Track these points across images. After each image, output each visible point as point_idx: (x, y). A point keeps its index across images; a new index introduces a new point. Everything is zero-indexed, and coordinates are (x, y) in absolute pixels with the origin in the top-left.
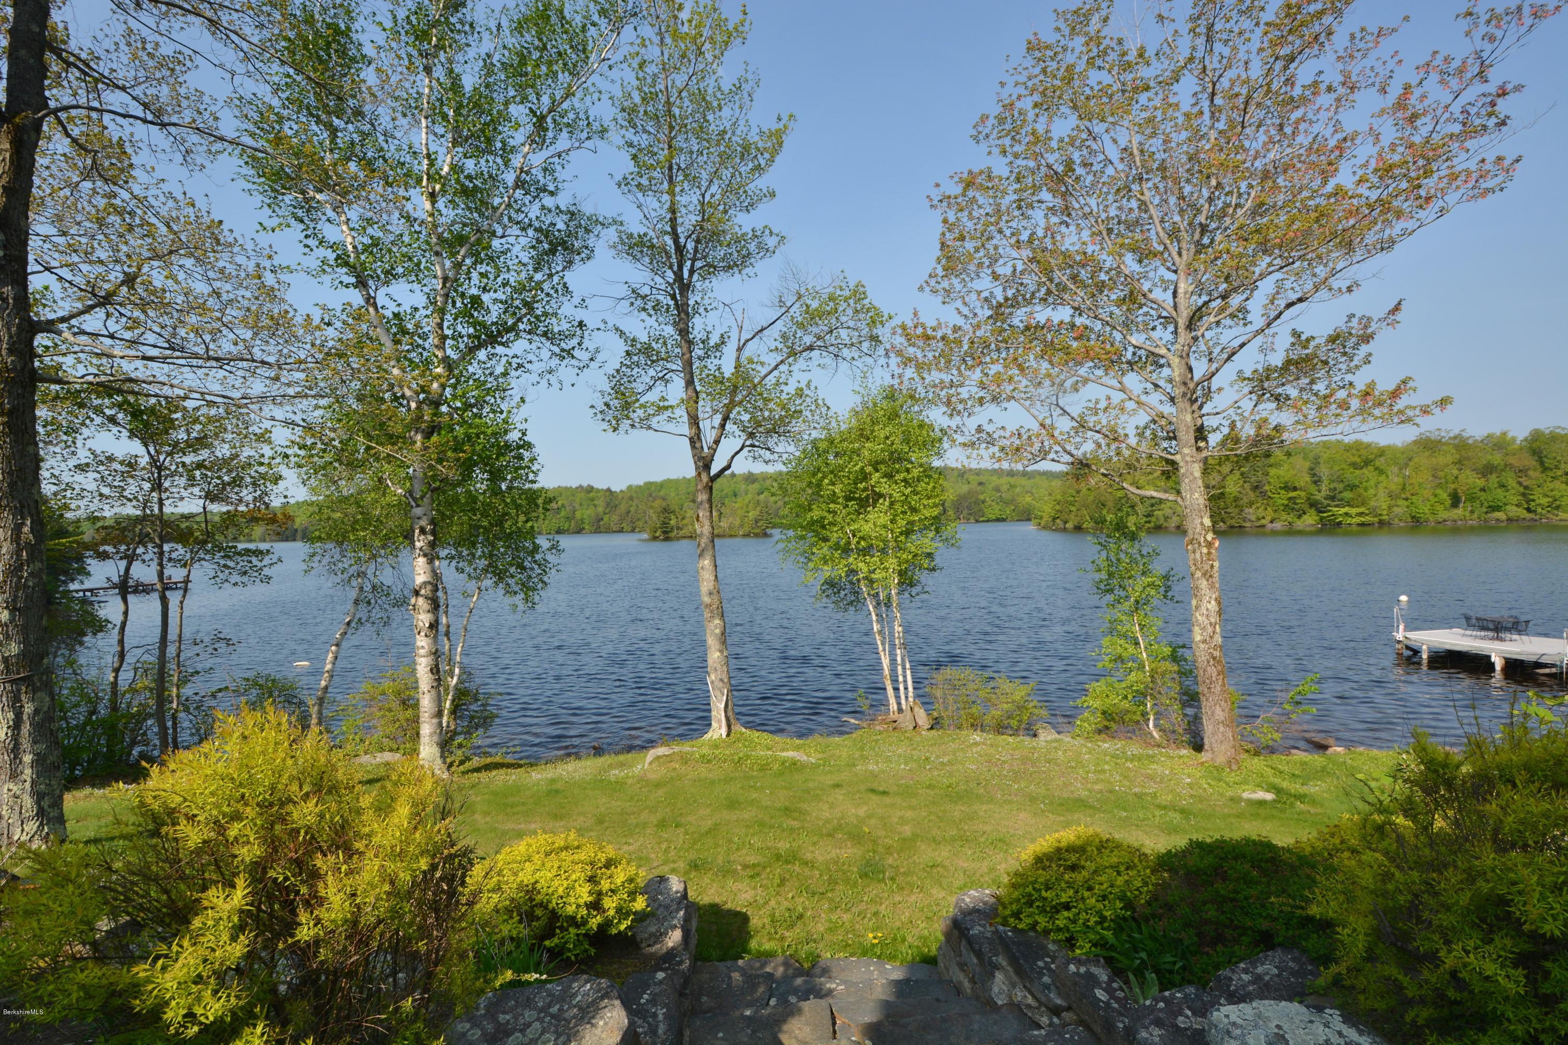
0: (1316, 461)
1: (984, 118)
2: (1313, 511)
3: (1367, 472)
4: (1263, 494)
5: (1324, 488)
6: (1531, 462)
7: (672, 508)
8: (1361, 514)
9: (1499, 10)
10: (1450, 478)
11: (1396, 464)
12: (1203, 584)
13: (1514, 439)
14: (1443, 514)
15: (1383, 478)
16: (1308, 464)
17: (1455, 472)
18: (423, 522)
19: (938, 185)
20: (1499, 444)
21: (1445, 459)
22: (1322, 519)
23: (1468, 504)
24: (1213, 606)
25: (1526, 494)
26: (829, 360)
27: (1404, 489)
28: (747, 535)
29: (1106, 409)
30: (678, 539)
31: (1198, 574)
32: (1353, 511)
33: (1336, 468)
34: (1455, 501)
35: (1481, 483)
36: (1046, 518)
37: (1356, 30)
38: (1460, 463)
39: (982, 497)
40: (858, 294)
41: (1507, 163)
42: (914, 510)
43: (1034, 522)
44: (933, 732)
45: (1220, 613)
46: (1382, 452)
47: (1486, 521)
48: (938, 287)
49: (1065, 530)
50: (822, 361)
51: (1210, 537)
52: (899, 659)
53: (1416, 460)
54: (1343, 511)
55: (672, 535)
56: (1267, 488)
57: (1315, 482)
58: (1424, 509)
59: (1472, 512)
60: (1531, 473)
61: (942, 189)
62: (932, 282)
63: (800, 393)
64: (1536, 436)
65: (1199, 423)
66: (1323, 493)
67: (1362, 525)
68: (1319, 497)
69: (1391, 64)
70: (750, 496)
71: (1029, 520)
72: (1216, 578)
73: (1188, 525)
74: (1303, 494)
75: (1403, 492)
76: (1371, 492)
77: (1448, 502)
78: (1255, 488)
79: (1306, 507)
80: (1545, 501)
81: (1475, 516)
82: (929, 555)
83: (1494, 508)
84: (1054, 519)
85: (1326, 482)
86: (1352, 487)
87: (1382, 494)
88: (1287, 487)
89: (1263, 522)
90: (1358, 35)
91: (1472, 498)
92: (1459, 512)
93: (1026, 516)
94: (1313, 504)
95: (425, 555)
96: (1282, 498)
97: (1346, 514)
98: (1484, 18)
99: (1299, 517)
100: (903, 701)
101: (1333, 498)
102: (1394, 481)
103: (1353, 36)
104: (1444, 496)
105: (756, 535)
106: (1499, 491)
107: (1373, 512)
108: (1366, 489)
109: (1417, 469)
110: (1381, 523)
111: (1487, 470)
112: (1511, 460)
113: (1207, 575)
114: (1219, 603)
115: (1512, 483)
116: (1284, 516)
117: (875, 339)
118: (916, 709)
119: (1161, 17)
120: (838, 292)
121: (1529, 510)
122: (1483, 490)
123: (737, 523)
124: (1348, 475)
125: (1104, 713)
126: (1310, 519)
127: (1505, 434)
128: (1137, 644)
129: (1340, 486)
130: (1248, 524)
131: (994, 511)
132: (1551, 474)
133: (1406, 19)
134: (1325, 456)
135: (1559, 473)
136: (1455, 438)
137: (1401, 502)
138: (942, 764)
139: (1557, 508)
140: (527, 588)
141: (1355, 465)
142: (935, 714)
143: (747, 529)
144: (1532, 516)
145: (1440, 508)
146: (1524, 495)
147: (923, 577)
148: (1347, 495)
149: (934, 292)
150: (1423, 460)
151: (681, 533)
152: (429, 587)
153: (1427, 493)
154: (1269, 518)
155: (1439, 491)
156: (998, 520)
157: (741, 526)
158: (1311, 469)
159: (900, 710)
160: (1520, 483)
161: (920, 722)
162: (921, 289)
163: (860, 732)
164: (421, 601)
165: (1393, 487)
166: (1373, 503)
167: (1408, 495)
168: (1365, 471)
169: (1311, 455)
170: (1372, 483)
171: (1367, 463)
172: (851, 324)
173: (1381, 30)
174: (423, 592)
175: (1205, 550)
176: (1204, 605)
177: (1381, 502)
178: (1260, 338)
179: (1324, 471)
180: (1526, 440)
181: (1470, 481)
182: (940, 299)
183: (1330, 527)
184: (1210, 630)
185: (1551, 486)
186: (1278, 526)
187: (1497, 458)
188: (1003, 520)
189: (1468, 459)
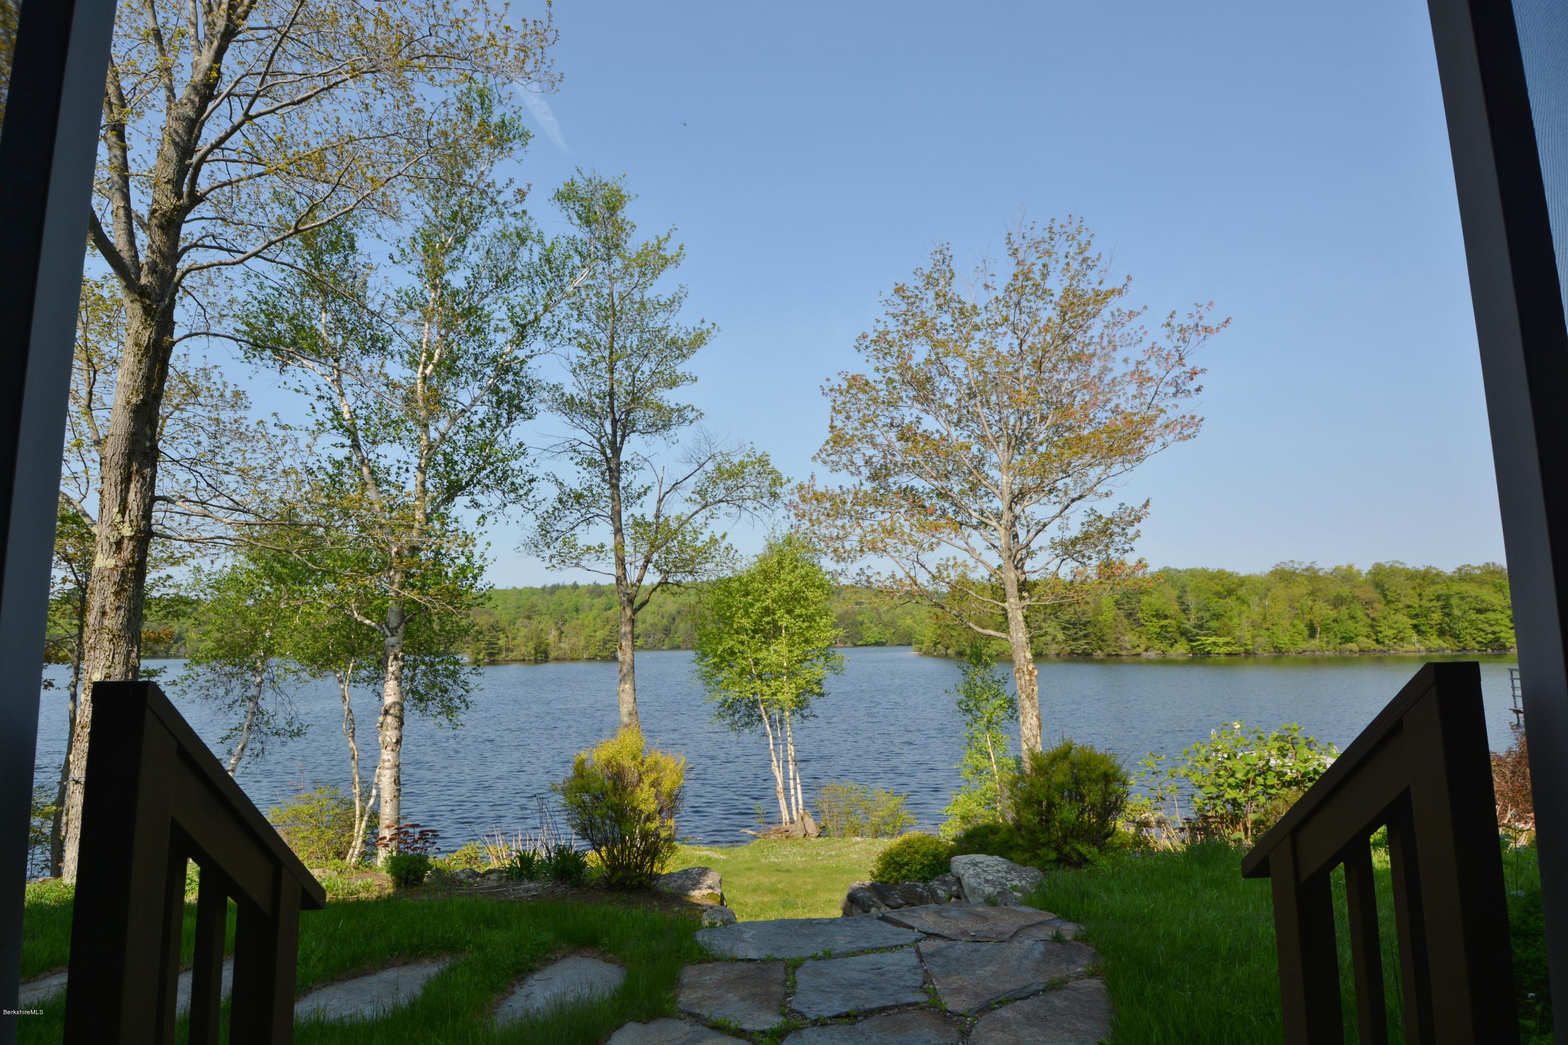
0: (1184, 590)
1: (864, 337)
2: (1183, 640)
3: (1231, 602)
4: (1137, 621)
5: (1193, 617)
6: (1375, 595)
7: (502, 624)
8: (1227, 644)
9: (1185, 326)
10: (1306, 609)
11: (1256, 594)
12: (1027, 704)
13: (1359, 573)
14: (1303, 645)
15: (1244, 608)
16: (1176, 593)
17: (1310, 603)
18: (397, 650)
19: (828, 380)
20: (1347, 576)
21: (1300, 590)
22: (1192, 648)
23: (1324, 635)
24: (1034, 721)
25: (1373, 625)
26: (734, 510)
27: (1264, 619)
28: (592, 659)
29: (953, 566)
30: (507, 662)
31: (1023, 696)
32: (1221, 640)
33: (1202, 597)
34: (1312, 634)
35: (1333, 614)
36: (927, 643)
37: (1115, 310)
38: (1313, 595)
39: (860, 618)
40: (763, 462)
41: (1197, 420)
42: (807, 641)
43: (914, 647)
44: (820, 839)
45: (1040, 727)
46: (1242, 582)
47: (1341, 652)
48: (828, 459)
49: (946, 656)
50: (730, 510)
51: (1031, 667)
52: (791, 774)
53: (1273, 590)
54: (1211, 640)
55: (500, 657)
56: (1140, 615)
57: (1184, 611)
58: (1284, 640)
59: (1328, 643)
60: (1376, 605)
61: (831, 383)
62: (824, 455)
63: (713, 541)
64: (1378, 570)
65: (1022, 578)
66: (1192, 622)
67: (1229, 654)
68: (1188, 625)
69: (1140, 333)
70: (595, 612)
71: (910, 644)
72: (1036, 700)
73: (1015, 657)
74: (1173, 622)
75: (1263, 623)
76: (1236, 621)
77: (1306, 633)
78: (1129, 615)
79: (1177, 636)
80: (1390, 633)
81: (1331, 647)
82: (819, 683)
83: (1347, 639)
84: (936, 644)
85: (1193, 611)
86: (1217, 616)
87: (1245, 624)
88: (1159, 615)
89: (1138, 650)
90: (1116, 314)
91: (1327, 630)
92: (1315, 643)
93: (907, 640)
94: (1184, 633)
95: (396, 679)
96: (1154, 626)
97: (1214, 643)
98: (1177, 329)
99: (1172, 645)
100: (794, 813)
101: (1201, 627)
102: (1255, 611)
103: (1113, 314)
104: (1302, 626)
105: (604, 659)
106: (1350, 622)
107: (1238, 641)
108: (1230, 619)
109: (1274, 599)
110: (1247, 653)
111: (1338, 602)
112: (1358, 593)
113: (1030, 697)
114: (1039, 719)
115: (1360, 614)
116: (1157, 644)
117: (774, 496)
118: (806, 818)
119: (987, 286)
120: (747, 459)
121: (1377, 641)
122: (1335, 621)
123: (582, 643)
124: (1213, 604)
125: (963, 818)
126: (1181, 649)
127: (1351, 567)
128: (990, 758)
129: (1207, 615)
130: (1124, 653)
131: (873, 633)
132: (1393, 606)
133: (1145, 307)
134: (1192, 584)
135: (1401, 606)
136: (1307, 569)
137: (1263, 632)
138: (831, 856)
139: (1402, 639)
140: (449, 710)
141: (1218, 595)
142: (823, 824)
143: (592, 651)
144: (1380, 647)
145: (1298, 638)
146: (1372, 626)
147: (813, 701)
148: (1214, 624)
149: (825, 462)
150: (1279, 590)
151: (511, 655)
152: (397, 707)
153: (1286, 623)
154: (1143, 647)
155: (1296, 622)
156: (877, 644)
157: (586, 648)
158: (1180, 597)
159: (792, 821)
160: (1368, 615)
161: (809, 831)
162: (814, 458)
163: (757, 841)
164: (389, 719)
165: (1255, 617)
166: (1237, 633)
167: (1268, 625)
168: (1228, 600)
169: (1179, 583)
170: (1236, 612)
171: (1230, 592)
172: (755, 483)
173: (1131, 312)
174: (392, 711)
175: (1027, 678)
176: (1028, 720)
177: (1244, 632)
178: (1058, 520)
179: (1191, 600)
180: (1370, 573)
181: (1324, 612)
182: (828, 468)
183: (1200, 657)
184: (1033, 740)
185: (1395, 618)
186: (1152, 654)
187: (1345, 591)
188: (883, 644)
189: (1320, 590)
